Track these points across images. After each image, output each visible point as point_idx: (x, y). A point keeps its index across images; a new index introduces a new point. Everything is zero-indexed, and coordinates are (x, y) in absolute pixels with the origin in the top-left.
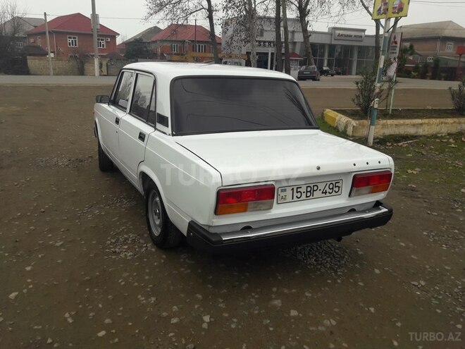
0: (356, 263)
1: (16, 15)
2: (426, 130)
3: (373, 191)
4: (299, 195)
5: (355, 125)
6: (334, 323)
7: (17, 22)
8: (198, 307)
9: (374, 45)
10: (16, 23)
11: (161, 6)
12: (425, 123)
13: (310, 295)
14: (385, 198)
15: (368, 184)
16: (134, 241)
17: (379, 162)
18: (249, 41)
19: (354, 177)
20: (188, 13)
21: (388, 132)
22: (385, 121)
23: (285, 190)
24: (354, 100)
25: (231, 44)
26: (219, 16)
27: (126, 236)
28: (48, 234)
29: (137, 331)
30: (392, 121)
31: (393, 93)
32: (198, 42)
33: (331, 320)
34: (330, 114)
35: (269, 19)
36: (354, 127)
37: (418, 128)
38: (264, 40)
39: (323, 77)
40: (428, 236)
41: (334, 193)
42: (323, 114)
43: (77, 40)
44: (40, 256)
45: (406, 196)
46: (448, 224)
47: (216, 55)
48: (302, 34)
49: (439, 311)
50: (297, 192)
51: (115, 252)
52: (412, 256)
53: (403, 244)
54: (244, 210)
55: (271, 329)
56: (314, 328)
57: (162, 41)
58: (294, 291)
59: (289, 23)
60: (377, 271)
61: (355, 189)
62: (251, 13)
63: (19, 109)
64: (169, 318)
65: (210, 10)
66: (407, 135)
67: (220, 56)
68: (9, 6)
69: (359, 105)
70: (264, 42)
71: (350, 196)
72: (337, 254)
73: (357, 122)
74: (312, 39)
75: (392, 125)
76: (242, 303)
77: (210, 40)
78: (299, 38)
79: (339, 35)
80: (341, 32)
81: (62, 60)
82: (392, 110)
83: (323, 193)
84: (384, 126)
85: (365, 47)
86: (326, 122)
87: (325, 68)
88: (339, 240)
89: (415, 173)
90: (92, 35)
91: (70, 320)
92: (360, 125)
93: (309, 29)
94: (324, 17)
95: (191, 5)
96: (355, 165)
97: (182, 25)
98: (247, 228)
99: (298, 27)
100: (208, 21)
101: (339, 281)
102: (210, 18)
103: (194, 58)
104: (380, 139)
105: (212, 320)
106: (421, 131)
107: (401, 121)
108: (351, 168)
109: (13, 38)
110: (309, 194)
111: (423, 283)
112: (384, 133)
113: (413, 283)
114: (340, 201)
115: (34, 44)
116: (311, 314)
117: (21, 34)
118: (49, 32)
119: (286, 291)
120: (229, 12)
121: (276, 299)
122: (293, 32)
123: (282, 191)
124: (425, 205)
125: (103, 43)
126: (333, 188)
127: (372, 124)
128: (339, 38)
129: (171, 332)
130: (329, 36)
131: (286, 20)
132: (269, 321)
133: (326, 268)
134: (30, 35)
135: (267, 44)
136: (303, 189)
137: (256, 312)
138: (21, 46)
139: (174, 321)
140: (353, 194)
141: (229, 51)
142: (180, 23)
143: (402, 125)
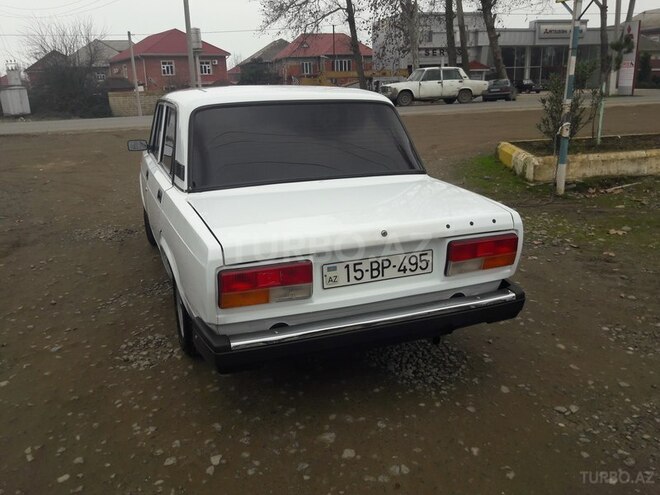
0: (475, 376)
1: (92, 39)
2: (654, 166)
3: (486, 266)
4: (359, 275)
5: (537, 163)
6: (405, 470)
7: (95, 47)
8: (210, 443)
9: (600, 42)
10: (92, 48)
11: (281, 10)
12: (650, 157)
13: (384, 426)
14: (513, 276)
15: (474, 255)
16: (158, 344)
17: (494, 221)
18: (409, 50)
19: (450, 244)
20: (319, 16)
21: (590, 172)
22: (585, 156)
23: (335, 269)
24: (539, 127)
25: (383, 55)
26: (365, 17)
27: (149, 337)
28: (47, 335)
29: (113, 476)
30: (596, 155)
31: (601, 113)
32: (340, 56)
33: (403, 466)
34: (505, 150)
35: (437, 16)
36: (535, 167)
37: (640, 164)
38: (432, 46)
39: (523, 95)
40: (609, 333)
41: (419, 271)
42: (497, 149)
43: (173, 66)
44: (25, 366)
45: (593, 271)
46: (650, 313)
47: (361, 73)
48: (486, 34)
49: (585, 455)
50: (356, 271)
51: (128, 360)
52: (572, 366)
53: (562, 347)
54: (266, 300)
55: (306, 478)
56: (372, 479)
57: (287, 59)
58: (362, 419)
59: (467, 20)
60: (505, 389)
61: (451, 263)
62: (410, 9)
63: (73, 164)
64: (164, 457)
65: (350, 11)
66: (621, 175)
67: (367, 74)
68: (82, 27)
69: (547, 133)
70: (434, 49)
71: (446, 273)
72: (451, 362)
73: (541, 159)
74: (502, 41)
75: (596, 162)
76: (276, 438)
77: (352, 53)
78: (484, 40)
79: (546, 31)
80: (550, 27)
81: (154, 94)
82: (602, 138)
83: (399, 270)
84: (583, 163)
85: (588, 46)
86: (500, 162)
87: (526, 82)
88: (436, 341)
89: (620, 233)
90: (187, 57)
91: (30, 458)
92: (545, 164)
93: (497, 25)
94: (521, 6)
95: (323, 6)
96: (448, 226)
97: (312, 34)
98: (280, 326)
99: (481, 24)
100: (348, 26)
101: (438, 405)
102: (351, 20)
103: (331, 79)
104: (579, 184)
105: (224, 461)
106: (645, 169)
107: (612, 155)
108: (443, 232)
109: (90, 69)
110: (375, 273)
111: (574, 409)
112: (584, 174)
113: (559, 408)
114: (432, 282)
115: (118, 76)
116: (375, 456)
117: (100, 64)
118: (136, 59)
119: (350, 419)
120: (379, 11)
121: (329, 431)
122: (476, 32)
123: (329, 270)
124: (619, 284)
125: (209, 67)
126: (416, 263)
127: (561, 161)
128: (546, 36)
129: (159, 479)
130: (531, 34)
131: (461, 15)
132: (307, 466)
133: (427, 383)
134: (113, 64)
135: (438, 52)
136: (365, 266)
137: (293, 451)
138: (101, 78)
139: (170, 461)
140: (449, 272)
141: (381, 66)
142: (308, 31)
143: (613, 161)
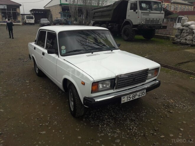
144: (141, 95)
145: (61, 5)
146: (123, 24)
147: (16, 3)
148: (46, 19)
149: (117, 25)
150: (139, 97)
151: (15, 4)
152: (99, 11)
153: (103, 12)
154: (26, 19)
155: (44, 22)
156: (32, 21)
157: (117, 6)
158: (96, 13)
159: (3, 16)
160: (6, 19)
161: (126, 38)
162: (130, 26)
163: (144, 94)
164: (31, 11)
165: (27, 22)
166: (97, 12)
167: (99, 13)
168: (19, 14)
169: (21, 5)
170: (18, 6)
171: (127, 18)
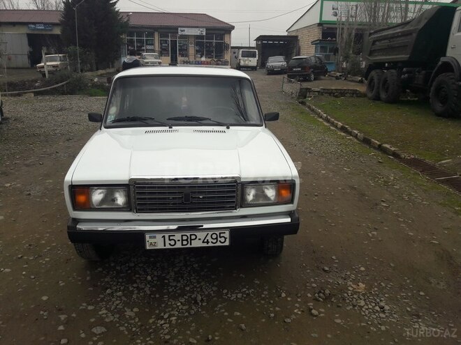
144: (215, 241)
145: (320, 24)
146: (436, 69)
147: (224, 23)
148: (281, 58)
149: (424, 72)
150: (205, 245)
151: (222, 25)
152: (385, 35)
153: (394, 39)
154: (240, 57)
155: (273, 64)
156: (253, 62)
157: (426, 21)
158: (377, 41)
159: (197, 51)
160: (201, 57)
161: (439, 107)
162: (452, 77)
163: (223, 240)
164: (257, 39)
165: (242, 63)
166: (379, 40)
167: (386, 41)
168: (227, 46)
169: (233, 28)
170: (228, 29)
171: (448, 54)
